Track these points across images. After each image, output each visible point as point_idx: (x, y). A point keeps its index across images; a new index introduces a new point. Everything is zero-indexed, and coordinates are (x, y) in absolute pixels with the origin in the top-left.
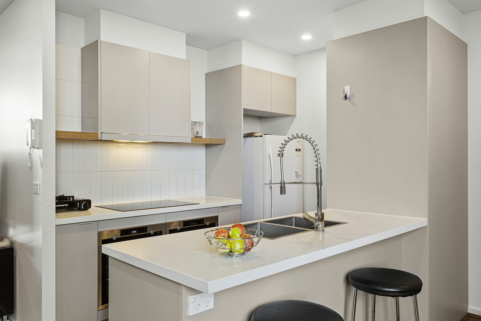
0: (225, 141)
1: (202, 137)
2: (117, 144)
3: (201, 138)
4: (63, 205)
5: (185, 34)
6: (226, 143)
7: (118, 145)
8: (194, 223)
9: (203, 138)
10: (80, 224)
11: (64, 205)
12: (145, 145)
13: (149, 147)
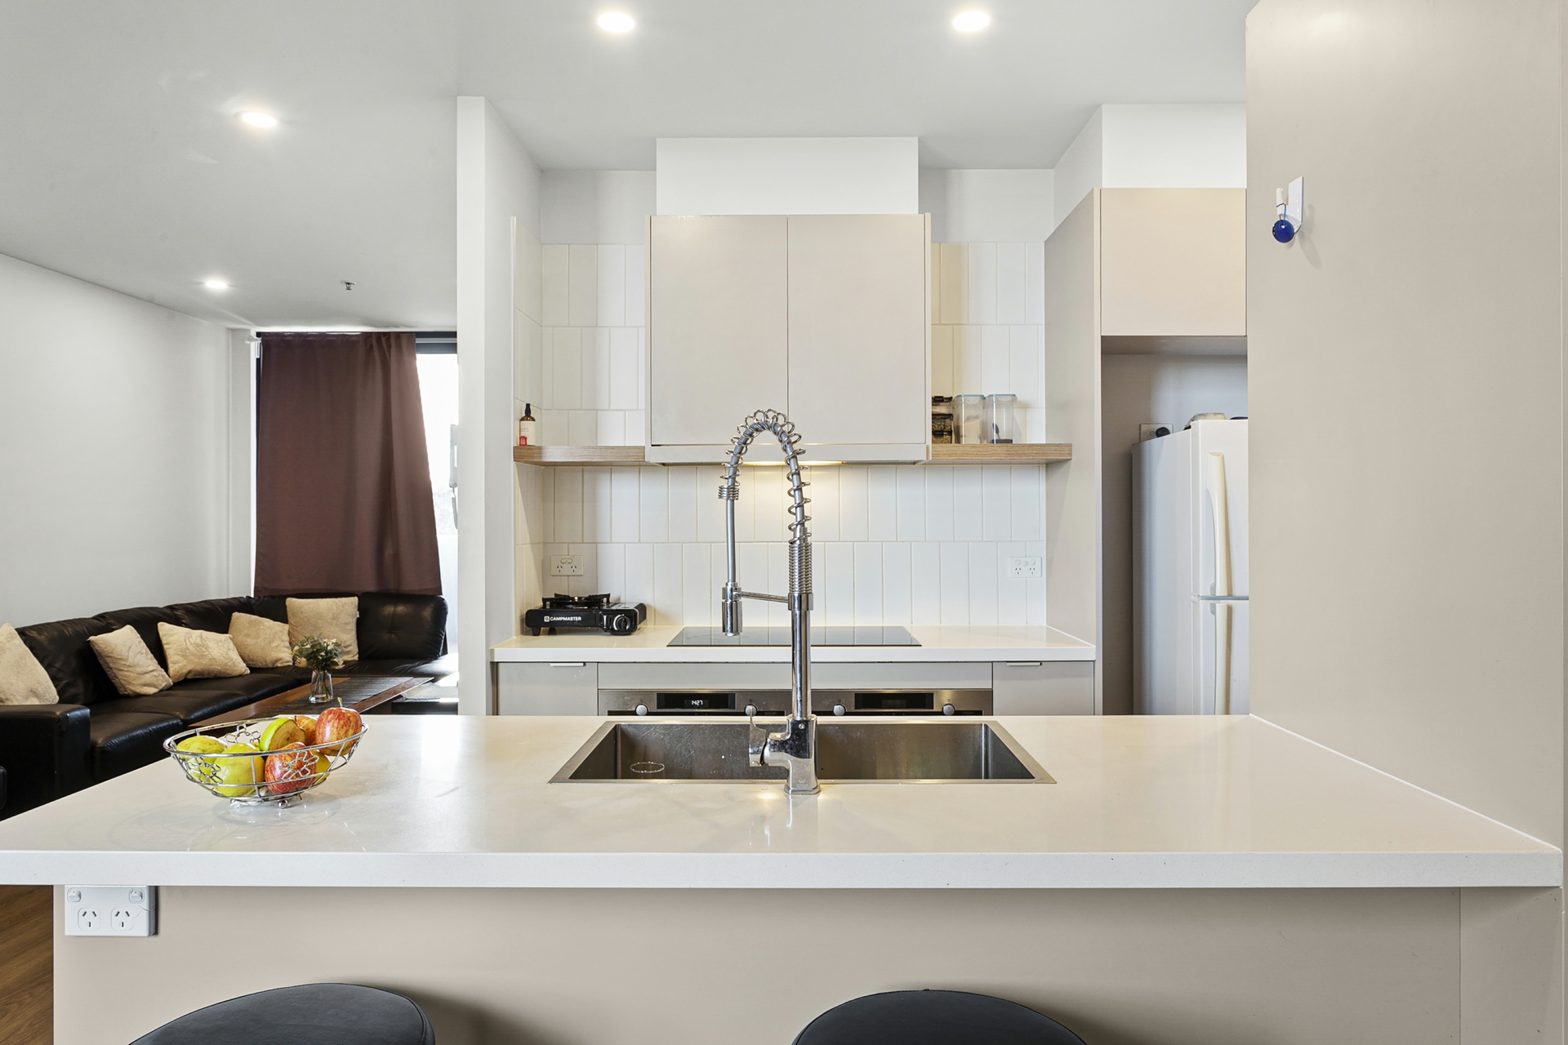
0: (1071, 450)
1: (1011, 441)
2: (753, 473)
3: (1009, 445)
4: (569, 619)
5: (917, 138)
6: (1073, 458)
7: (756, 473)
8: (898, 702)
9: (1014, 442)
10: (551, 664)
11: (571, 619)
12: (834, 473)
13: (847, 476)
